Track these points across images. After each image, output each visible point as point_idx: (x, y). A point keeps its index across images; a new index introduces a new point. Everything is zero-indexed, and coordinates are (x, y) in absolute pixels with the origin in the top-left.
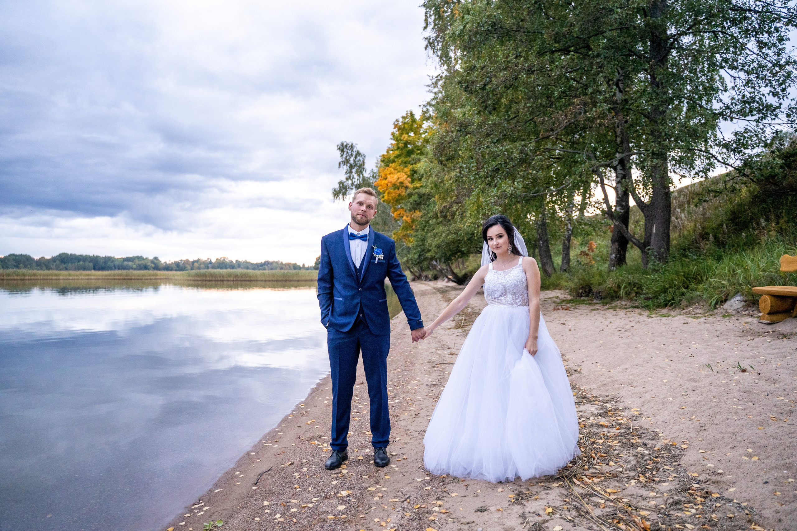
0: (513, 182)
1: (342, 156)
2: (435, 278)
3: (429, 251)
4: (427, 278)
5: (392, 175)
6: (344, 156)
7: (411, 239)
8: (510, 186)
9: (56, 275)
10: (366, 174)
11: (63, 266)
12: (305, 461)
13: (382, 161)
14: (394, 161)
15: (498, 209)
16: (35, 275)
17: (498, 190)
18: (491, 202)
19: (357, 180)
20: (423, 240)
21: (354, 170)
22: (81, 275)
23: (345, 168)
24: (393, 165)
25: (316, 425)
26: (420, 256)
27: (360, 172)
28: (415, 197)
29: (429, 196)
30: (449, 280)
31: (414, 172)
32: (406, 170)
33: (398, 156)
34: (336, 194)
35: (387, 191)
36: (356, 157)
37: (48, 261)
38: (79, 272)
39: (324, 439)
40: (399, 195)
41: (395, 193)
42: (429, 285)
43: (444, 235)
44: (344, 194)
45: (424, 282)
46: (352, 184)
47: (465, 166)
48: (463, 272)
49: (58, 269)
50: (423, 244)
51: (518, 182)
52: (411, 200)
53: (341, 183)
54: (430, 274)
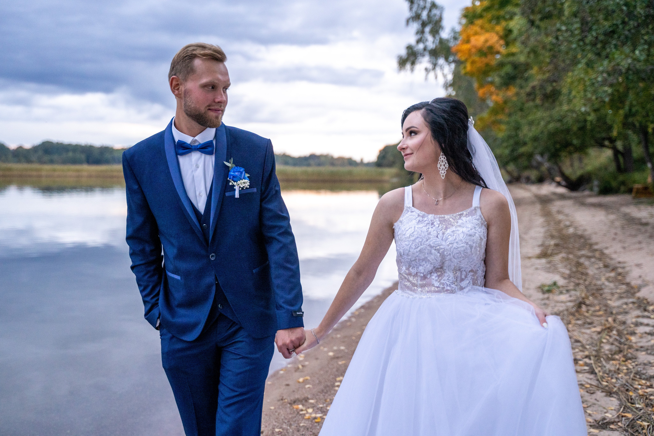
0: (633, 51)
1: (411, 9)
2: (541, 180)
3: (525, 144)
4: (529, 181)
5: (477, 37)
6: (415, 9)
7: (503, 127)
8: (627, 56)
9: (37, 170)
10: (445, 34)
11: (46, 158)
12: (277, 430)
13: (465, 16)
14: (481, 16)
15: (606, 91)
16: (10, 169)
17: (610, 62)
18: (598, 82)
19: (431, 43)
20: (517, 128)
21: (427, 29)
22: (69, 170)
23: (415, 26)
24: (479, 22)
25: (309, 383)
26: (513, 151)
27: (435, 31)
28: (508, 69)
29: (527, 66)
30: (559, 184)
31: (509, 32)
32: (499, 28)
33: (487, 9)
34: (402, 63)
35: (470, 60)
36: (430, 11)
37: (28, 151)
38: (65, 167)
39: (311, 403)
40: (487, 65)
41: (481, 62)
42: (530, 191)
43: (542, 123)
44: (413, 63)
45: (524, 185)
46: (425, 49)
47: (564, 28)
48: (579, 173)
49: (41, 162)
50: (517, 135)
51: (640, 51)
52: (503, 72)
53: (409, 48)
54: (533, 174)
